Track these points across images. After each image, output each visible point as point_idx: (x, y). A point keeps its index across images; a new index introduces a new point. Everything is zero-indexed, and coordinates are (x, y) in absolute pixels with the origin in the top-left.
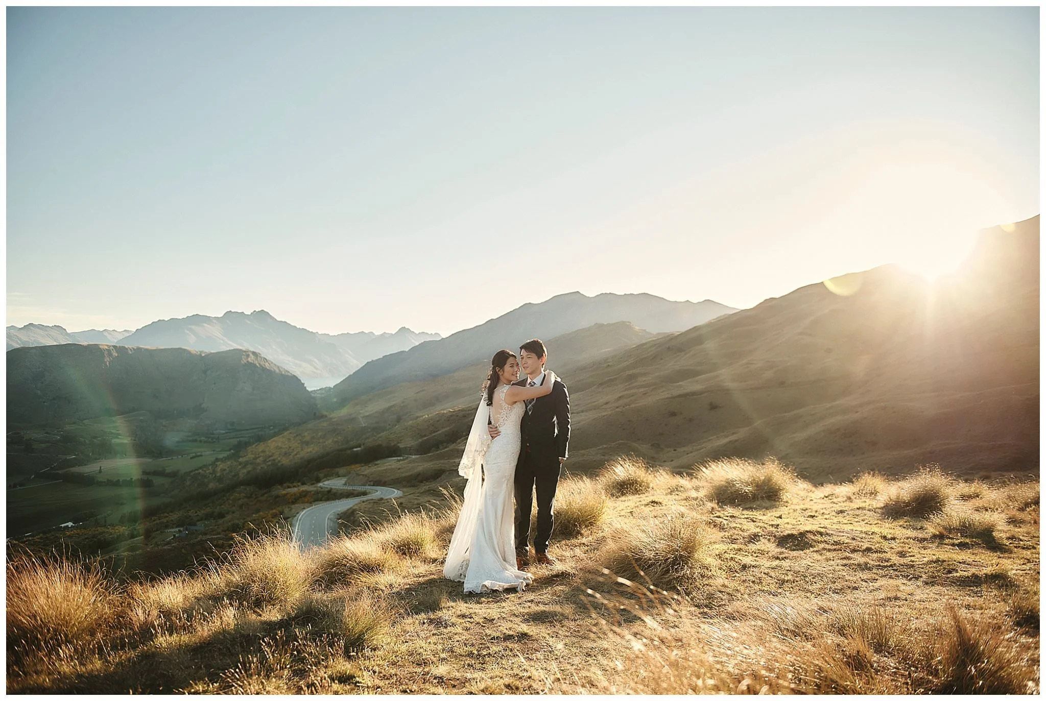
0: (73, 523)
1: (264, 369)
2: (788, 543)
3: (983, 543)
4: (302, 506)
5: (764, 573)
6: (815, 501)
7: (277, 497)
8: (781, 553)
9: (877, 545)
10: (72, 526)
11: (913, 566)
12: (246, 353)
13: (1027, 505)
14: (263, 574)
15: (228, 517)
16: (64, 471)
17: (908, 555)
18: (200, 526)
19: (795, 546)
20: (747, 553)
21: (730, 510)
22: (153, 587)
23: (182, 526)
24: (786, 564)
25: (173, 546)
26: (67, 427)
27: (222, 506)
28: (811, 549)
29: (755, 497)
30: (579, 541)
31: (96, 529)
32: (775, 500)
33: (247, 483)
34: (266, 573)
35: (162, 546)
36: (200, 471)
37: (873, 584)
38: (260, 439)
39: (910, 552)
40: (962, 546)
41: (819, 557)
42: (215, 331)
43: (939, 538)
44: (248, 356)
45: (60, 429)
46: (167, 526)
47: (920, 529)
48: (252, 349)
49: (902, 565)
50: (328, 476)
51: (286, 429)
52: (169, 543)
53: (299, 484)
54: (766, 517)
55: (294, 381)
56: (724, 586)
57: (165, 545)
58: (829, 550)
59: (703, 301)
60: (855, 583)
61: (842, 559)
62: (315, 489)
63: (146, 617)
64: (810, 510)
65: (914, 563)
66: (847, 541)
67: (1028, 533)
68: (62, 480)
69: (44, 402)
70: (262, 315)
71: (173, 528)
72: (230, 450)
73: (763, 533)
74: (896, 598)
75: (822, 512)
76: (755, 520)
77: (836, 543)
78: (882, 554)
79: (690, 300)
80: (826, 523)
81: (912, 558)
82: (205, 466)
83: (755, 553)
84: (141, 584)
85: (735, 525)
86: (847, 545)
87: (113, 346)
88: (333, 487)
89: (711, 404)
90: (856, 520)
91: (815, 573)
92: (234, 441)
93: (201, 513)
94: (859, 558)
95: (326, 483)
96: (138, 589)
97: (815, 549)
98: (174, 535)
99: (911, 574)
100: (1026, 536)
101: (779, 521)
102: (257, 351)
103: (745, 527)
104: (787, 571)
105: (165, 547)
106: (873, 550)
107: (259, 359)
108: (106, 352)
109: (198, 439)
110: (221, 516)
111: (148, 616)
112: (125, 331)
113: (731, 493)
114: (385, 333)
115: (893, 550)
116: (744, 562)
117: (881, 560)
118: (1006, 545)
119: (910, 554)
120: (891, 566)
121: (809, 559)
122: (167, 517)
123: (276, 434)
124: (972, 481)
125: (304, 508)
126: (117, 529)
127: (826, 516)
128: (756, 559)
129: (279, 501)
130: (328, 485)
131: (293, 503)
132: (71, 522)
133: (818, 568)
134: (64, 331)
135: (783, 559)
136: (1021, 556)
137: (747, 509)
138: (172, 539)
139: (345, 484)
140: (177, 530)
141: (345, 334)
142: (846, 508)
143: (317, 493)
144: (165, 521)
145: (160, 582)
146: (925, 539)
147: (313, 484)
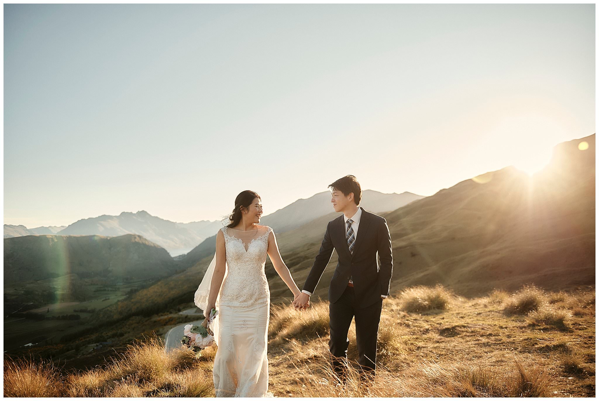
0: (32, 344)
1: (145, 245)
2: (445, 333)
3: (557, 328)
4: (170, 326)
5: (430, 351)
6: (466, 308)
7: (155, 322)
8: (441, 339)
9: (496, 332)
10: (31, 345)
11: (514, 343)
12: (134, 236)
13: (588, 304)
14: (144, 365)
15: (126, 335)
16: (27, 312)
17: (512, 337)
18: (109, 342)
19: (449, 335)
20: (421, 340)
21: (415, 316)
22: (82, 376)
23: (98, 342)
24: (442, 345)
25: (93, 355)
26: (28, 286)
27: (122, 329)
28: (459, 336)
29: (430, 308)
30: (326, 338)
31: (46, 347)
32: (441, 309)
33: (136, 314)
34: (146, 364)
35: (87, 355)
36: (109, 308)
37: (490, 354)
38: (143, 287)
39: (514, 335)
40: (545, 330)
41: (462, 340)
42: (115, 224)
43: (532, 326)
44: (135, 238)
45: (24, 287)
46: (89, 343)
47: (522, 321)
48: (137, 234)
49: (508, 343)
50: (185, 308)
51: (159, 280)
52: (90, 353)
53: (168, 313)
54: (435, 320)
55: (164, 251)
56: (405, 359)
57: (88, 354)
58: (468, 336)
59: (404, 193)
60: (480, 354)
61: (475, 341)
62: (178, 316)
63: (78, 393)
64: (461, 314)
65: (515, 341)
66: (479, 330)
67: (586, 321)
68: (25, 318)
69: (14, 271)
70: (143, 214)
71: (92, 343)
72: (126, 295)
73: (432, 328)
74: (502, 361)
75: (468, 314)
76: (428, 321)
77: (472, 332)
78: (497, 336)
79: (395, 193)
80: (469, 321)
81: (514, 338)
82: (111, 305)
83: (426, 340)
84: (75, 375)
85: (416, 324)
86: (478, 333)
87: (55, 236)
88: (189, 314)
89: (412, 253)
90: (488, 318)
91: (458, 350)
92: (129, 289)
93: (110, 334)
94: (484, 340)
95: (184, 312)
96: (73, 377)
97: (461, 336)
98: (94, 348)
99: (513, 347)
100: (584, 323)
101: (442, 321)
102: (141, 235)
103: (422, 325)
104: (443, 349)
105: (88, 356)
106: (492, 334)
107: (142, 239)
108: (50, 240)
109: (107, 289)
110: (122, 335)
111: (79, 392)
112: (62, 226)
113: (416, 306)
114: (216, 220)
115: (504, 334)
116: (419, 345)
117: (496, 340)
118: (570, 328)
119: (514, 336)
120: (502, 343)
121: (456, 342)
122: (89, 337)
123: (153, 284)
124: (558, 292)
125: (171, 328)
126: (59, 346)
127: (470, 317)
128: (426, 343)
129: (156, 324)
130: (186, 313)
131: (165, 325)
132: (31, 343)
133: (460, 347)
134: (25, 228)
135: (441, 342)
136: (577, 334)
137: (424, 315)
138: (93, 350)
139: (196, 312)
140: (95, 345)
141: (192, 222)
142: (483, 311)
143: (179, 318)
144: (88, 340)
145: (86, 374)
146: (524, 327)
147: (176, 313)
